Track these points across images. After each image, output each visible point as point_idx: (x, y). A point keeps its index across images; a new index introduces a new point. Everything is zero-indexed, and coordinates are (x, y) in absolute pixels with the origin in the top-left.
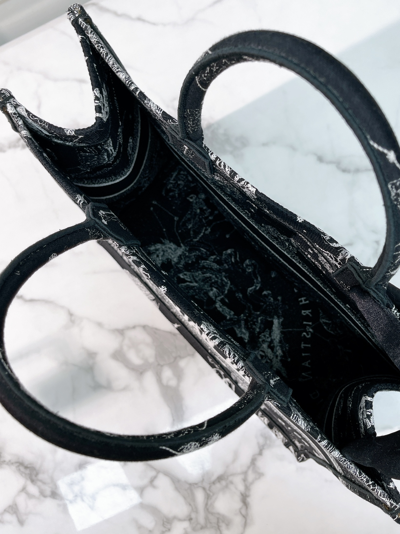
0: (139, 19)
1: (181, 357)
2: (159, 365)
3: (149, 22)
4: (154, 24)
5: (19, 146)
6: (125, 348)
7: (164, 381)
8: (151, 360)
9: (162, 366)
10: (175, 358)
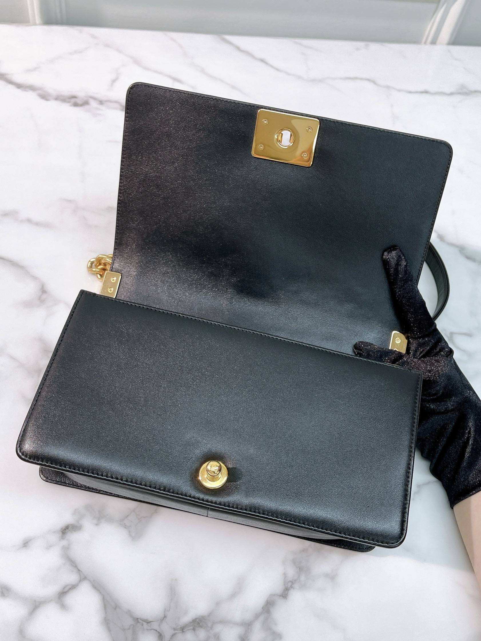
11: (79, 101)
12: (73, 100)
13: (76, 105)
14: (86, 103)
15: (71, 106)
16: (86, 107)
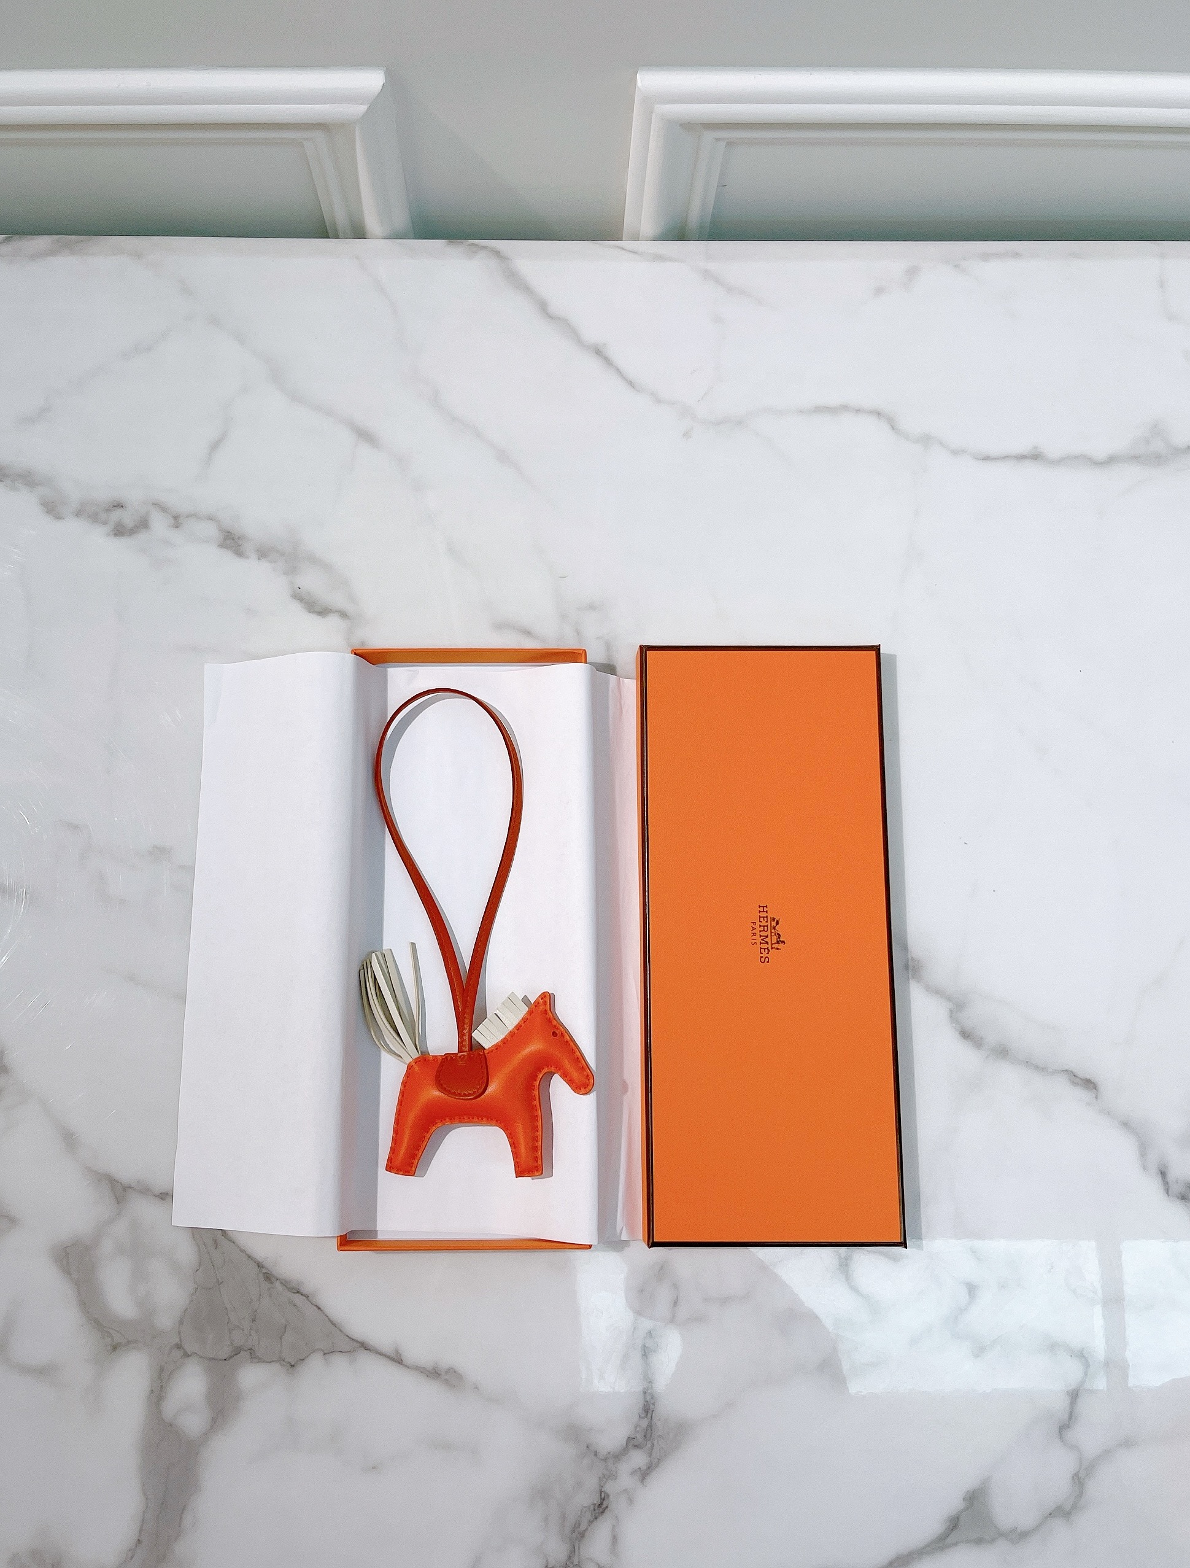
0: (599, 352)
1: (254, 1356)
2: (179, 1346)
3: (619, 372)
4: (631, 384)
5: (105, 523)
6: (107, 1246)
7: (170, 1407)
8: (166, 1321)
9: (186, 1355)
10: (237, 1351)
11: (128, 518)
12: (116, 515)
13: (120, 531)
14: (143, 524)
15: (108, 535)
16: (142, 536)
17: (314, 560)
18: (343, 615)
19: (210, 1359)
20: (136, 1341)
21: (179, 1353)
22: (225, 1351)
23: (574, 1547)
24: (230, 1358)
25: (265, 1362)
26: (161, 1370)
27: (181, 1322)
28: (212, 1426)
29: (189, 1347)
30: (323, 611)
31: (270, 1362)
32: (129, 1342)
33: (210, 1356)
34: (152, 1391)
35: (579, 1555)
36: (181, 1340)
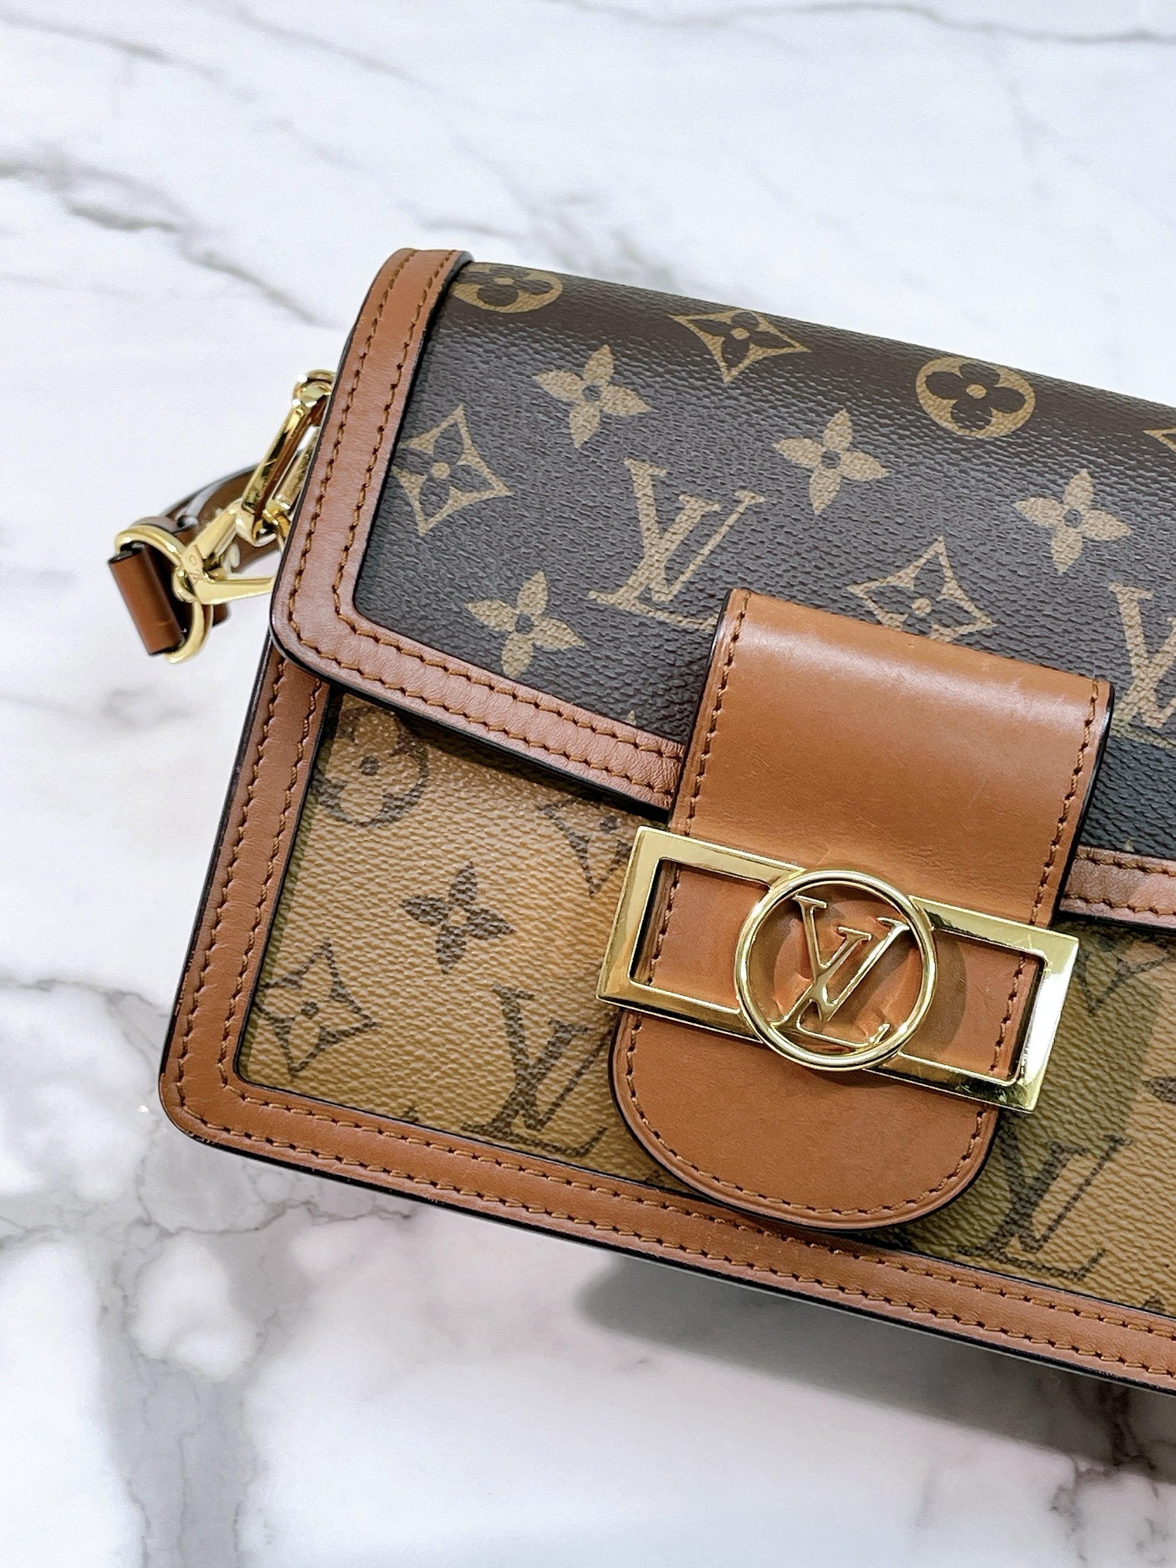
17: (94, 174)
18: (166, 227)
19: (223, 1233)
20: (46, 1228)
21: (150, 1234)
22: (254, 1214)
23: (1116, 1426)
24: (266, 1224)
25: (343, 1219)
26: (116, 1269)
27: (139, 1181)
28: (260, 1350)
29: (169, 1218)
30: (131, 225)
31: (356, 1218)
32: (29, 1232)
33: (224, 1227)
34: (105, 1309)
35: (1134, 1438)
36: (145, 1209)
